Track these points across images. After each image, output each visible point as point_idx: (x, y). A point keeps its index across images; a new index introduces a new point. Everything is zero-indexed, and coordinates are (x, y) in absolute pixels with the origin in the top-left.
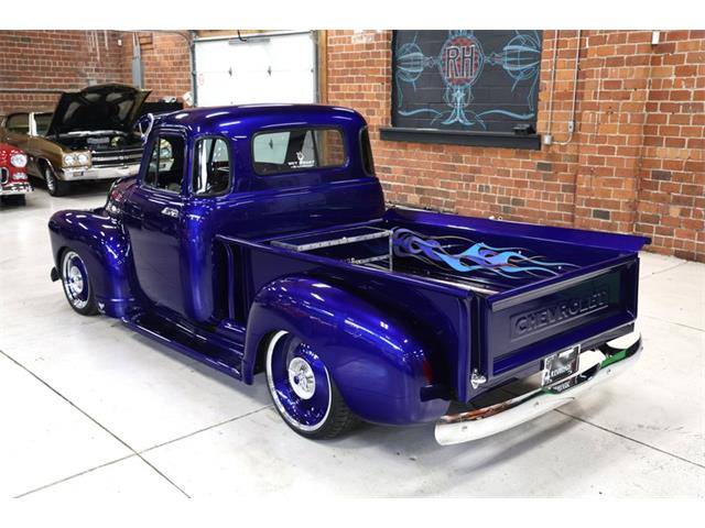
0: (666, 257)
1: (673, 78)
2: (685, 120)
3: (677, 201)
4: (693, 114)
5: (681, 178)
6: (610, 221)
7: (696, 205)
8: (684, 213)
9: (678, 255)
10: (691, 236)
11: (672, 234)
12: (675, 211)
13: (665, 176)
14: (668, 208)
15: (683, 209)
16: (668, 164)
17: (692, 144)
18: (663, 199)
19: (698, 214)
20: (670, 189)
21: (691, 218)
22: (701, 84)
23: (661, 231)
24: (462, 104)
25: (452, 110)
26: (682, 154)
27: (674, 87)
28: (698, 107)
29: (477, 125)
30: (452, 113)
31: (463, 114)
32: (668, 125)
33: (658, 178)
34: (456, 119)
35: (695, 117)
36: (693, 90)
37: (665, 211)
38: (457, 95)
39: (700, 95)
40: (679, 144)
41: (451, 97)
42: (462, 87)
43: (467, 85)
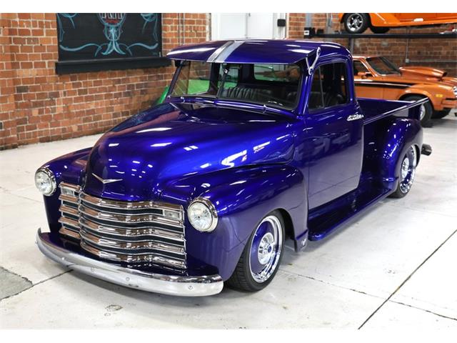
0: (35, 145)
1: (18, 20)
2: (29, 49)
3: (36, 105)
4: (34, 45)
5: (34, 89)
6: (3, 130)
7: (46, 106)
8: (41, 112)
9: (42, 141)
10: (46, 126)
11: (36, 128)
12: (35, 112)
13: (25, 89)
14: (31, 111)
15: (39, 110)
16: (26, 81)
17: (37, 65)
18: (27, 106)
19: (48, 111)
20: (29, 97)
21: (45, 114)
22: (35, 25)
23: (29, 128)
24: (116, 38)
25: (109, 42)
26: (32, 73)
27: (20, 26)
28: (35, 40)
29: (128, 54)
30: (110, 45)
31: (117, 45)
32: (20, 53)
33: (21, 91)
34: (111, 51)
35: (35, 47)
36: (31, 29)
37: (30, 114)
38: (113, 31)
39: (35, 33)
40: (29, 66)
41: (108, 33)
42: (115, 26)
43: (118, 24)
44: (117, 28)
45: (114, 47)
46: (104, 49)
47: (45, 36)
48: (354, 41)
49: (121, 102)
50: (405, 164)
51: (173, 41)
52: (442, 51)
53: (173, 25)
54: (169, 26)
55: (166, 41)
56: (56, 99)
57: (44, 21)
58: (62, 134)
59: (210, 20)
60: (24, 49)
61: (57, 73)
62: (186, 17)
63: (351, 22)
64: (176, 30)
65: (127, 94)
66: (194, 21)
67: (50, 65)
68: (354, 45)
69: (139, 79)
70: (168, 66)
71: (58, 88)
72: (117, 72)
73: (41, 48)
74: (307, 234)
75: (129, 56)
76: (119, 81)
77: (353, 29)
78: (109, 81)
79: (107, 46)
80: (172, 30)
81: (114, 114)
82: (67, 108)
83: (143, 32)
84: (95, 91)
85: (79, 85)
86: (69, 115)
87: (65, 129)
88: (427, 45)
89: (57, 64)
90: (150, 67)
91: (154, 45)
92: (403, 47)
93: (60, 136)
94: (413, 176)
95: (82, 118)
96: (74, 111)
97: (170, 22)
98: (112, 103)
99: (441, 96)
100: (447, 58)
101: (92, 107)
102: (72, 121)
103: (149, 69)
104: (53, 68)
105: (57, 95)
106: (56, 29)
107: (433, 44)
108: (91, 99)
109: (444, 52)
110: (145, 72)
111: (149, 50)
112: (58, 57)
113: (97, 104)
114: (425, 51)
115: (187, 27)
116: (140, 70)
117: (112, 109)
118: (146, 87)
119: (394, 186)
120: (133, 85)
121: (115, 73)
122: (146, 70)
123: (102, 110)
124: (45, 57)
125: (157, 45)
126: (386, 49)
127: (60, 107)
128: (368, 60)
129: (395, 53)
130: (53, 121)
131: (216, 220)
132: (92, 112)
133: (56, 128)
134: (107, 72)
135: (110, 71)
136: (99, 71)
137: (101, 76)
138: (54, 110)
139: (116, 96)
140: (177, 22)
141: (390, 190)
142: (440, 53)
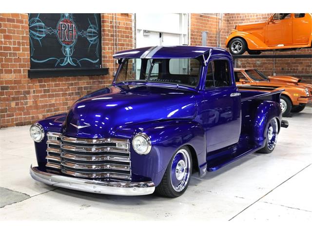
0: (13, 127)
1: (3, 40)
2: (10, 60)
3: (14, 99)
4: (13, 58)
5: (13, 88)
7: (21, 100)
8: (17, 104)
9: (17, 125)
10: (21, 114)
11: (13, 116)
12: (13, 104)
13: (6, 88)
15: (16, 103)
16: (7, 82)
17: (15, 71)
18: (8, 100)
19: (22, 104)
20: (9, 94)
21: (20, 106)
22: (14, 44)
23: (9, 116)
24: (70, 54)
25: (65, 57)
26: (12, 77)
27: (4, 44)
28: (15, 54)
29: (78, 66)
30: (66, 59)
31: (71, 59)
32: (4, 63)
33: (4, 90)
34: (67, 63)
35: (14, 59)
36: (12, 46)
37: (9, 105)
38: (68, 50)
39: (15, 49)
40: (10, 72)
41: (65, 51)
42: (69, 46)
43: (72, 45)
44: (71, 47)
45: (69, 61)
46: (62, 61)
47: (21, 51)
48: (237, 61)
49: (73, 99)
50: (270, 130)
51: (110, 57)
52: (299, 68)
53: (110, 46)
54: (107, 47)
55: (105, 57)
56: (28, 95)
57: (21, 41)
58: (31, 121)
59: (135, 43)
60: (7, 60)
61: (29, 77)
62: (119, 41)
63: (234, 47)
64: (111, 50)
65: (78, 94)
66: (124, 44)
67: (24, 71)
68: (237, 64)
69: (86, 84)
70: (106, 75)
71: (29, 88)
72: (70, 78)
73: (19, 60)
74: (206, 165)
75: (80, 67)
76: (72, 84)
77: (235, 52)
78: (65, 84)
79: (64, 60)
80: (109, 50)
81: (68, 107)
82: (35, 102)
83: (89, 50)
84: (55, 91)
85: (44, 86)
86: (37, 107)
87: (34, 116)
88: (288, 64)
89: (29, 71)
90: (94, 75)
91: (96, 60)
92: (271, 65)
93: (30, 122)
94: (276, 139)
95: (46, 109)
96: (40, 104)
97: (108, 44)
98: (67, 99)
99: (297, 95)
100: (302, 72)
101: (53, 102)
102: (39, 111)
103: (93, 77)
104: (27, 74)
105: (28, 93)
106: (29, 47)
107: (293, 63)
108: (52, 96)
109: (300, 68)
110: (90, 79)
111: (92, 63)
112: (30, 67)
113: (56, 100)
114: (287, 68)
115: (119, 48)
116: (86, 77)
117: (67, 104)
118: (90, 89)
119: (263, 144)
120: (82, 87)
121: (69, 79)
122: (90, 77)
123: (60, 104)
124: (21, 66)
125: (98, 60)
126: (259, 66)
127: (30, 102)
128: (246, 71)
129: (266, 69)
130: (25, 111)
131: (150, 147)
132: (53, 105)
133: (27, 116)
134: (64, 78)
135: (66, 77)
136: (58, 77)
137: (60, 80)
138: (26, 104)
139: (70, 95)
140: (113, 45)
141: (260, 146)
142: (297, 69)
